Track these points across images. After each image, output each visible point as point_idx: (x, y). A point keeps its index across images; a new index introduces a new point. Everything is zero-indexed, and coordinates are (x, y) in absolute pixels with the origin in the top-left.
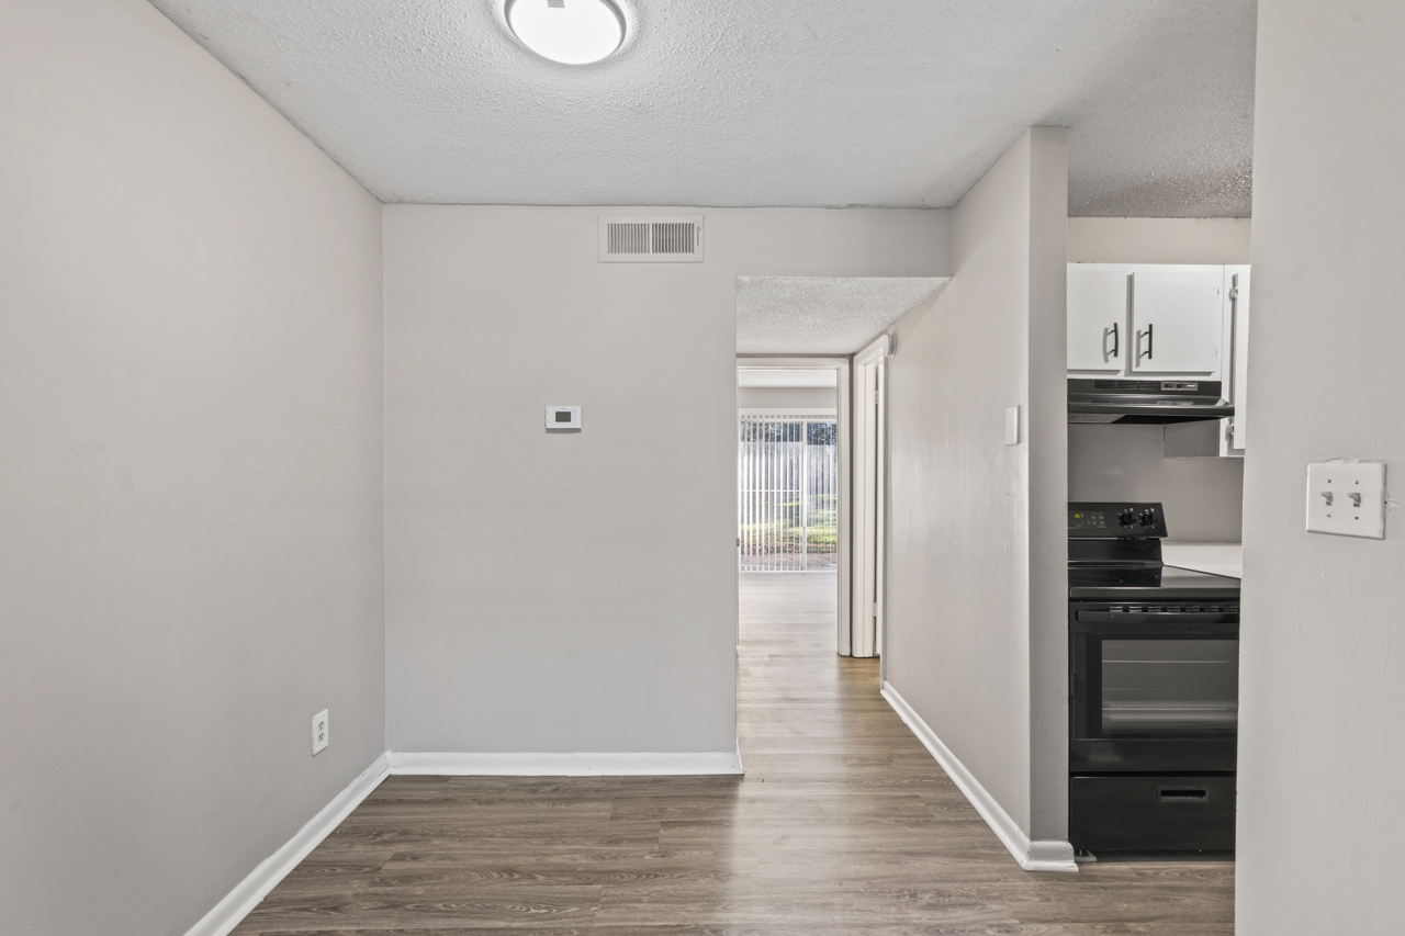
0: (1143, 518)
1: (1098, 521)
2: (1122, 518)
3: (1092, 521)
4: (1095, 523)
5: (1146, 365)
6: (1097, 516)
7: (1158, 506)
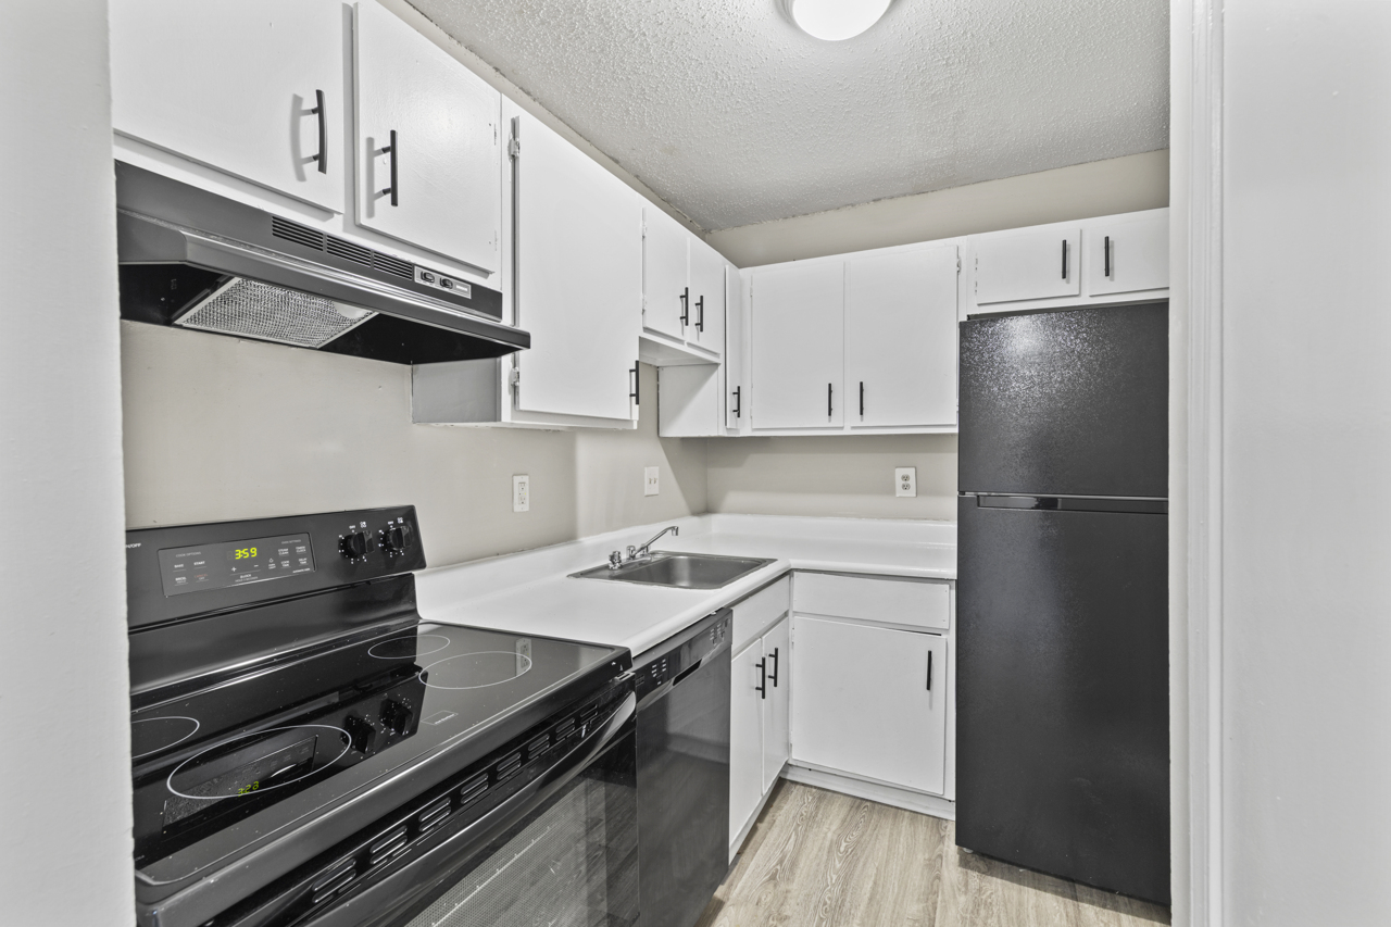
0: (385, 539)
1: (293, 557)
2: (344, 544)
3: (278, 560)
4: (286, 564)
5: (384, 217)
6: (292, 548)
7: (409, 513)
